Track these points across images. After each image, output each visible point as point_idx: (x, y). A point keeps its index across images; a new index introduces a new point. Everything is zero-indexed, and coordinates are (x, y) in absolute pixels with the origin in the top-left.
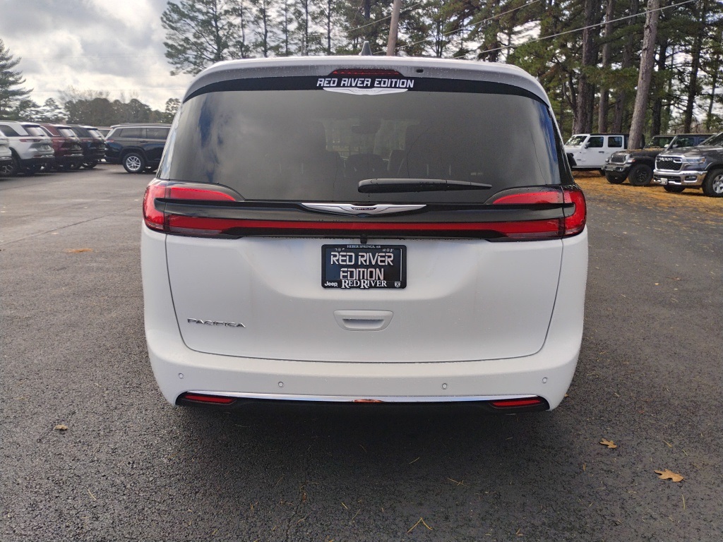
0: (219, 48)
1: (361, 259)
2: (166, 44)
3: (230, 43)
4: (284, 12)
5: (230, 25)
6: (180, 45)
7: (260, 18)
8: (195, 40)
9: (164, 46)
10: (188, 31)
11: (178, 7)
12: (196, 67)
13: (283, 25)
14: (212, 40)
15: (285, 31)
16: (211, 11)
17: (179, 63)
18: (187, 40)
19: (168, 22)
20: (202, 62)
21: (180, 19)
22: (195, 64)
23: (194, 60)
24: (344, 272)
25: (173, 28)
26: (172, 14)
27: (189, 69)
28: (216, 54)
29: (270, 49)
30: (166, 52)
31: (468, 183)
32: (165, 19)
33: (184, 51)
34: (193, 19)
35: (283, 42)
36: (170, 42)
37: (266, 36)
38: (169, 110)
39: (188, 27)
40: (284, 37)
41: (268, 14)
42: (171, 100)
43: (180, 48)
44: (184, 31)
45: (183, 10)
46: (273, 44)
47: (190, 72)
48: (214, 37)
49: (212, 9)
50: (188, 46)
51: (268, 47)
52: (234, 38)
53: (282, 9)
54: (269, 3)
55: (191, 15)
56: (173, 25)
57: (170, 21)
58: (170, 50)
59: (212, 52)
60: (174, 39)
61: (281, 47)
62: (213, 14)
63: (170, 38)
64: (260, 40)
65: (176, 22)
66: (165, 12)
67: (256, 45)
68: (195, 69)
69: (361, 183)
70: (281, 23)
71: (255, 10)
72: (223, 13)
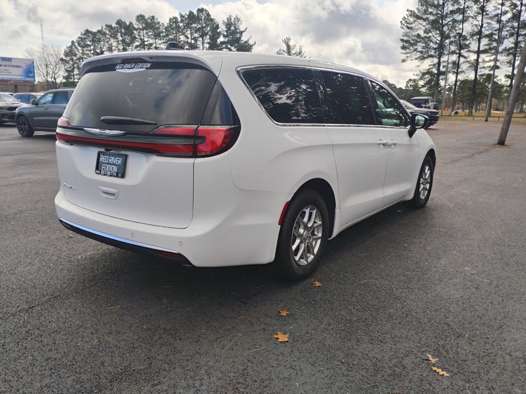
0: (442, 39)
1: (110, 160)
2: (402, 40)
3: (452, 35)
4: (500, 6)
5: (454, 21)
6: (413, 40)
7: (479, 13)
8: (425, 35)
9: (400, 41)
10: (420, 28)
11: (414, 13)
12: (423, 55)
13: (498, 16)
14: (437, 34)
15: (499, 21)
16: (440, 13)
17: (409, 53)
18: (419, 36)
19: (406, 24)
20: (428, 51)
21: (414, 21)
22: (421, 52)
23: (421, 50)
24: (104, 166)
25: (408, 28)
26: (409, 18)
27: (417, 56)
28: (439, 44)
29: (483, 37)
30: (402, 46)
31: (143, 121)
32: (403, 22)
33: (415, 44)
34: (425, 20)
35: (496, 30)
36: (405, 38)
37: (482, 27)
38: (408, 87)
39: (420, 26)
40: (497, 26)
41: (487, 9)
42: (410, 80)
43: (412, 42)
44: (417, 29)
45: (419, 14)
46: (487, 33)
47: (416, 59)
48: (439, 31)
49: (441, 11)
50: (419, 40)
51: (483, 35)
52: (456, 30)
53: (499, 4)
54: (487, 2)
55: (424, 17)
56: (409, 25)
57: (407, 23)
58: (404, 44)
59: (436, 43)
60: (408, 36)
61: (495, 34)
62: (441, 14)
63: (406, 35)
64: (476, 30)
65: (411, 24)
66: (404, 17)
67: (472, 35)
68: (421, 56)
69: (102, 118)
70: (497, 15)
71: (475, 8)
72: (449, 13)
